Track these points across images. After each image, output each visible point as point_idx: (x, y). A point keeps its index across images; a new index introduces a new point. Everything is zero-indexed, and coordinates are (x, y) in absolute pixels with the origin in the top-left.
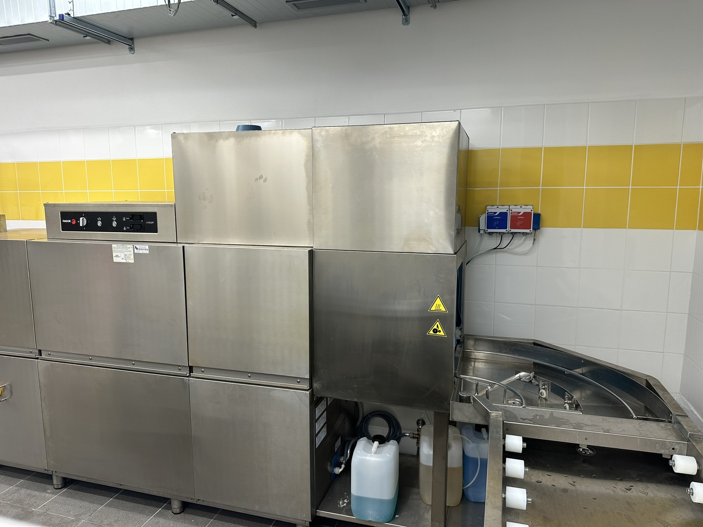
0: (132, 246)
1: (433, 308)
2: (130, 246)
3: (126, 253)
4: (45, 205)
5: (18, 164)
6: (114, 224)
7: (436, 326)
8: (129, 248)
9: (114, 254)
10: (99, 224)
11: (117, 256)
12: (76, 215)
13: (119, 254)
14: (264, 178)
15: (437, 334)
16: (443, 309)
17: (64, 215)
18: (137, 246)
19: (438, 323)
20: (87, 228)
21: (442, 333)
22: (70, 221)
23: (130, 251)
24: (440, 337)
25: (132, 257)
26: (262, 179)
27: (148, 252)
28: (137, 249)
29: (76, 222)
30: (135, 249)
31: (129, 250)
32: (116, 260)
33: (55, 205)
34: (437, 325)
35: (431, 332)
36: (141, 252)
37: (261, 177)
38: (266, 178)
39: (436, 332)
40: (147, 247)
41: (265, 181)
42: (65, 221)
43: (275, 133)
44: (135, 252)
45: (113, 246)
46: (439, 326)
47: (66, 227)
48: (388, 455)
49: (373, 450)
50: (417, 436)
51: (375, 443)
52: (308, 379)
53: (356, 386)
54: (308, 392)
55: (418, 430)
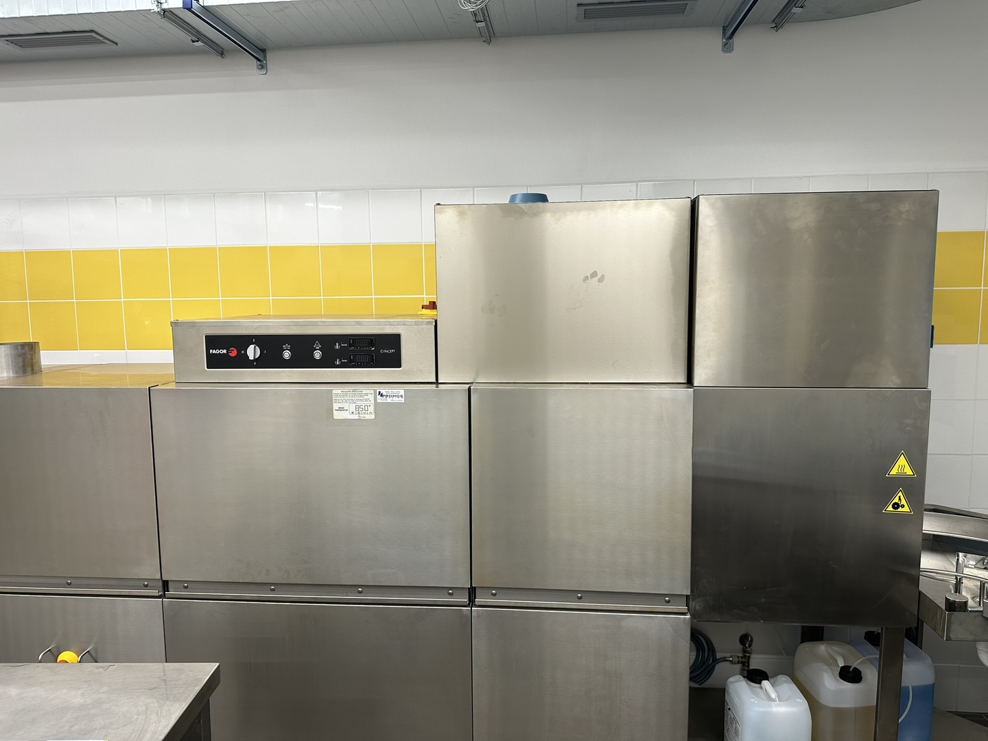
0: (372, 392)
1: (894, 472)
2: (369, 392)
3: (359, 403)
4: (175, 324)
5: (30, 254)
6: (318, 355)
7: (897, 497)
8: (367, 395)
9: (336, 406)
10: (287, 355)
11: (341, 409)
12: (243, 341)
13: (346, 406)
14: (599, 276)
15: (899, 510)
16: (908, 471)
17: (212, 341)
19: (900, 494)
20: (259, 363)
21: (906, 509)
22: (225, 351)
23: (366, 400)
24: (904, 515)
25: (371, 409)
26: (596, 279)
28: (382, 395)
29: (239, 352)
30: (379, 397)
31: (366, 397)
32: (337, 415)
33: (192, 325)
34: (900, 497)
35: (890, 508)
36: (389, 400)
37: (594, 274)
38: (603, 276)
39: (898, 508)
40: (402, 392)
41: (601, 280)
42: (214, 352)
43: (621, 206)
44: (378, 401)
45: (334, 392)
46: (902, 498)
48: (798, 700)
49: (773, 695)
50: (743, 660)
51: (765, 683)
52: (687, 595)
53: (763, 600)
54: (688, 616)
55: (744, 651)
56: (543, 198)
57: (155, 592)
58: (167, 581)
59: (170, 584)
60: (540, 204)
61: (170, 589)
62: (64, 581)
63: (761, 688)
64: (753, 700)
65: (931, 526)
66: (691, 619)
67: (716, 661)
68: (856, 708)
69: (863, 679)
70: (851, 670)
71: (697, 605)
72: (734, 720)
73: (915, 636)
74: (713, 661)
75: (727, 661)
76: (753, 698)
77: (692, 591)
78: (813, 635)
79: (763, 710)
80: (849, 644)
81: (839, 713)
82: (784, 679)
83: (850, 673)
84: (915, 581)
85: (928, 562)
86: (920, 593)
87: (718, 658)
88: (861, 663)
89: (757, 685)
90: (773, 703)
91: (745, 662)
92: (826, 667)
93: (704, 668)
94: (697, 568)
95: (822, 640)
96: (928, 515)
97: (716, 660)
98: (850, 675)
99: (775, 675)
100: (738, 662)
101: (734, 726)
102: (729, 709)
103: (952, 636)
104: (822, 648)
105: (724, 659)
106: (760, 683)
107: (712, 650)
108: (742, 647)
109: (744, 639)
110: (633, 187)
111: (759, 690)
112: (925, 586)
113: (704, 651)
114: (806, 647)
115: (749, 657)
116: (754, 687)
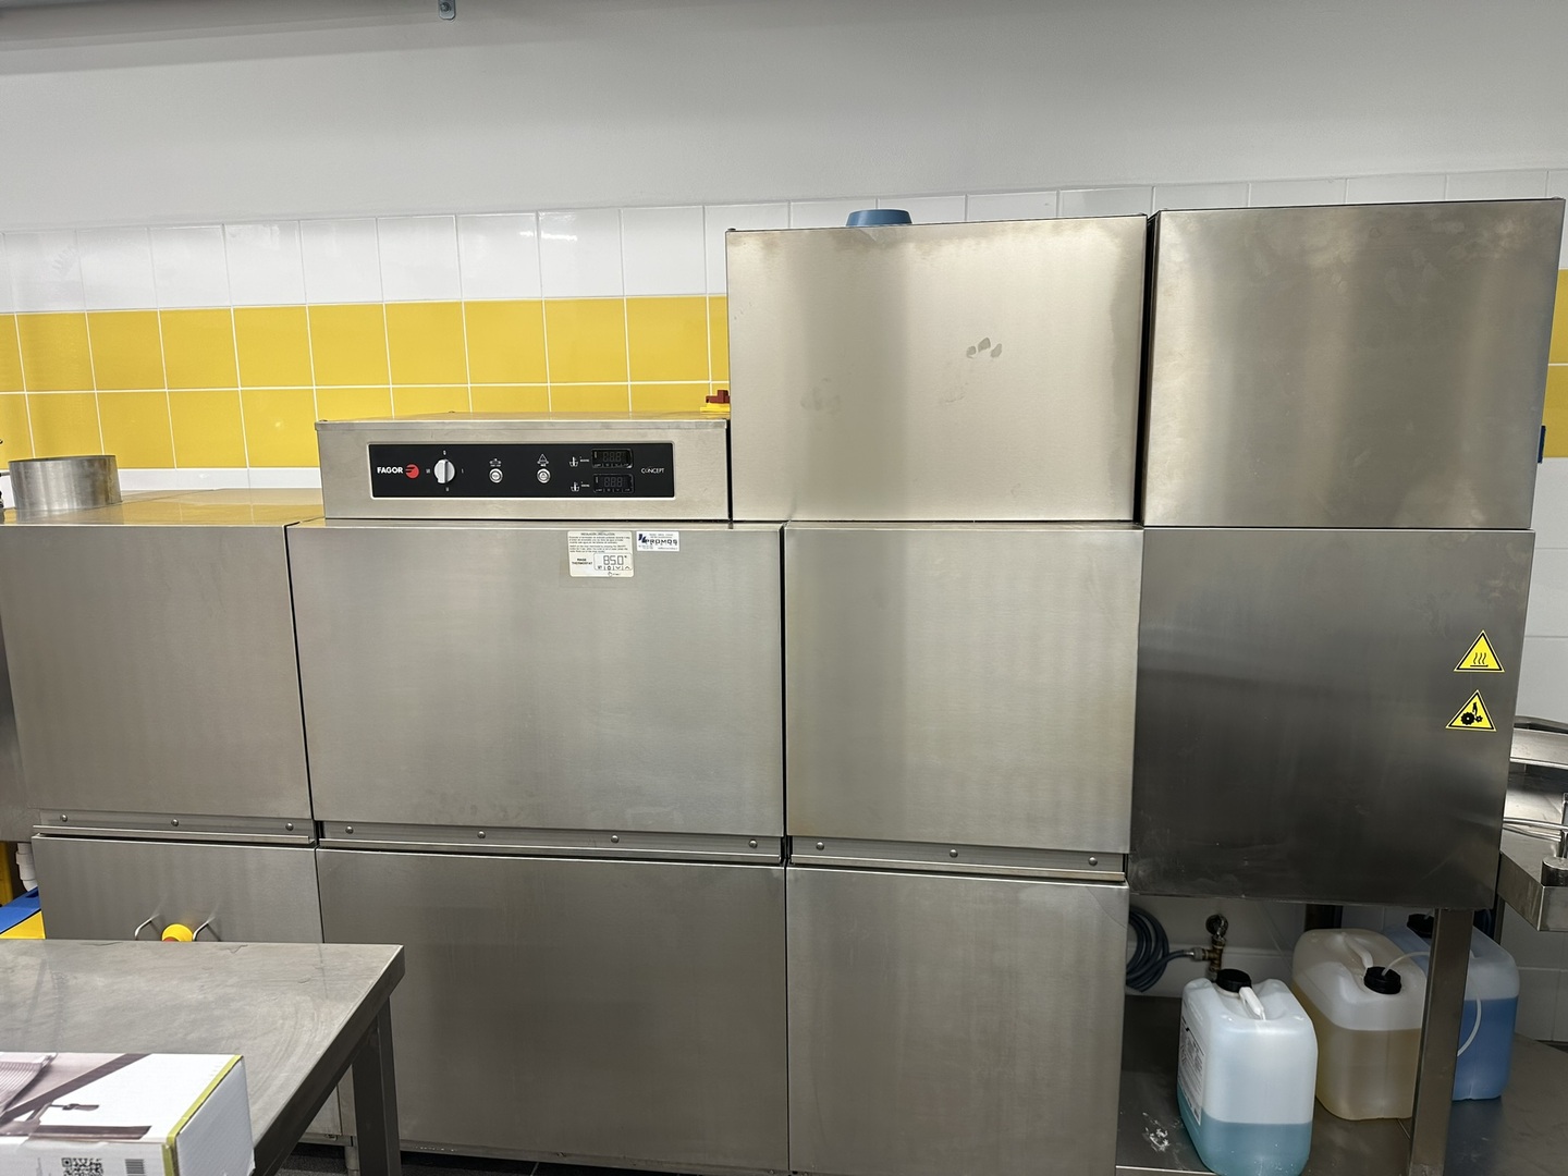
0: (630, 535)
1: (1467, 664)
2: (624, 534)
3: (609, 552)
4: (321, 427)
5: (95, 316)
6: (544, 476)
7: (1471, 705)
8: (621, 539)
9: (573, 557)
10: (496, 476)
11: (582, 562)
12: (427, 454)
13: (589, 556)
14: (992, 347)
15: (1472, 725)
16: (1491, 663)
17: (380, 454)
18: (646, 534)
19: (1476, 699)
20: (455, 488)
21: (1485, 723)
22: (400, 470)
23: (620, 548)
24: (1482, 733)
25: (628, 561)
26: (989, 350)
27: (676, 548)
28: (644, 541)
29: (422, 471)
30: (639, 543)
31: (620, 543)
32: (576, 571)
34: (1476, 705)
35: (1458, 722)
36: (656, 548)
37: (985, 344)
38: (999, 346)
39: (1471, 722)
40: (676, 536)
41: (996, 353)
42: (384, 470)
43: (1032, 229)
45: (570, 534)
46: (1479, 705)
47: (383, 487)
48: (1298, 1018)
49: (1258, 1010)
50: (1212, 955)
51: (1246, 991)
52: (1124, 855)
53: (1246, 863)
54: (1126, 887)
55: (1214, 942)
56: (902, 218)
57: (304, 839)
58: (322, 822)
59: (326, 826)
60: (898, 228)
61: (326, 834)
62: (167, 820)
63: (1239, 998)
64: (1225, 1017)
65: (1525, 750)
66: (1130, 890)
67: (1168, 956)
68: (1389, 1032)
69: (1403, 988)
70: (1384, 973)
71: (1140, 869)
72: (1194, 1046)
73: (1489, 922)
74: (1163, 956)
75: (1186, 956)
76: (1224, 1013)
77: (1132, 848)
78: (1325, 918)
79: (1239, 1031)
80: (1382, 933)
81: (1363, 1039)
82: (1275, 985)
83: (1382, 978)
84: (1494, 837)
85: (1517, 807)
86: (1500, 855)
87: (1171, 951)
88: (1400, 963)
89: (1232, 994)
90: (1257, 1021)
91: (1215, 959)
92: (1344, 969)
93: (1149, 965)
94: (1142, 812)
95: (1339, 927)
96: (1520, 734)
97: (1168, 954)
98: (1382, 981)
99: (1262, 980)
100: (1204, 959)
101: (1194, 1055)
102: (1188, 1029)
103: (1551, 924)
104: (1339, 939)
105: (1182, 954)
106: (1237, 991)
107: (1162, 939)
108: (1210, 934)
109: (1214, 924)
110: (1050, 197)
111: (1236, 1001)
112: (1509, 846)
113: (1149, 940)
114: (1314, 938)
115: (1221, 951)
116: (1228, 996)
